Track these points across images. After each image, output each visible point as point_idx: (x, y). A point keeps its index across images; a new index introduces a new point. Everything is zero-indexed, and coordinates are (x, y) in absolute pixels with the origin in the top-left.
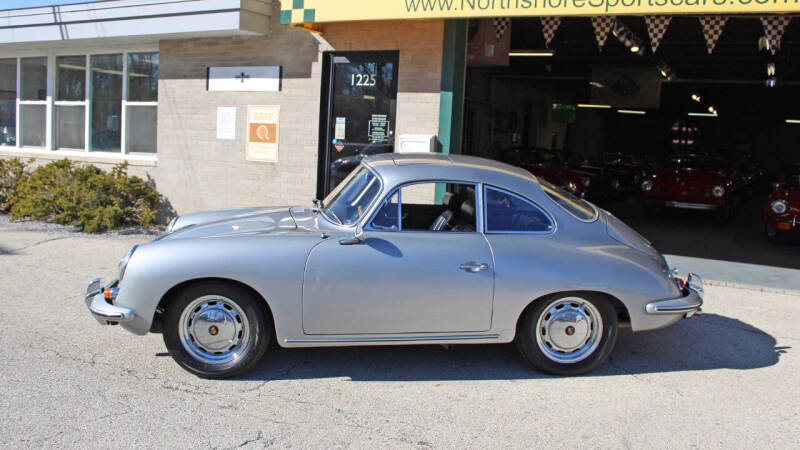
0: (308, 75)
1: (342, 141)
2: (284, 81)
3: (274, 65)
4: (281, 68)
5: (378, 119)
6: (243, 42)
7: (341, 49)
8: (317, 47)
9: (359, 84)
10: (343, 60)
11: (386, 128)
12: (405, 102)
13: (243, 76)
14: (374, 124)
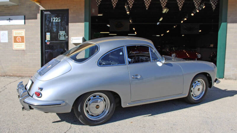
0: (36, 18)
1: (49, 41)
2: (26, 21)
3: (22, 15)
4: (25, 16)
5: (62, 33)
6: (9, 7)
7: (47, 9)
8: (39, 8)
9: (54, 21)
10: (49, 13)
11: (65, 35)
12: (72, 26)
13: (10, 19)
14: (60, 34)
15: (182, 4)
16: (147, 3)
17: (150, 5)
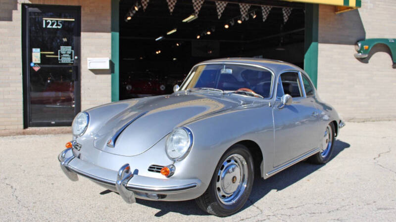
0: (10, 19)
1: (38, 64)
5: (65, 50)
9: (49, 26)
10: (36, 10)
11: (71, 54)
12: (86, 38)
14: (62, 52)
15: (246, 11)
16: (197, 6)
17: (201, 9)
